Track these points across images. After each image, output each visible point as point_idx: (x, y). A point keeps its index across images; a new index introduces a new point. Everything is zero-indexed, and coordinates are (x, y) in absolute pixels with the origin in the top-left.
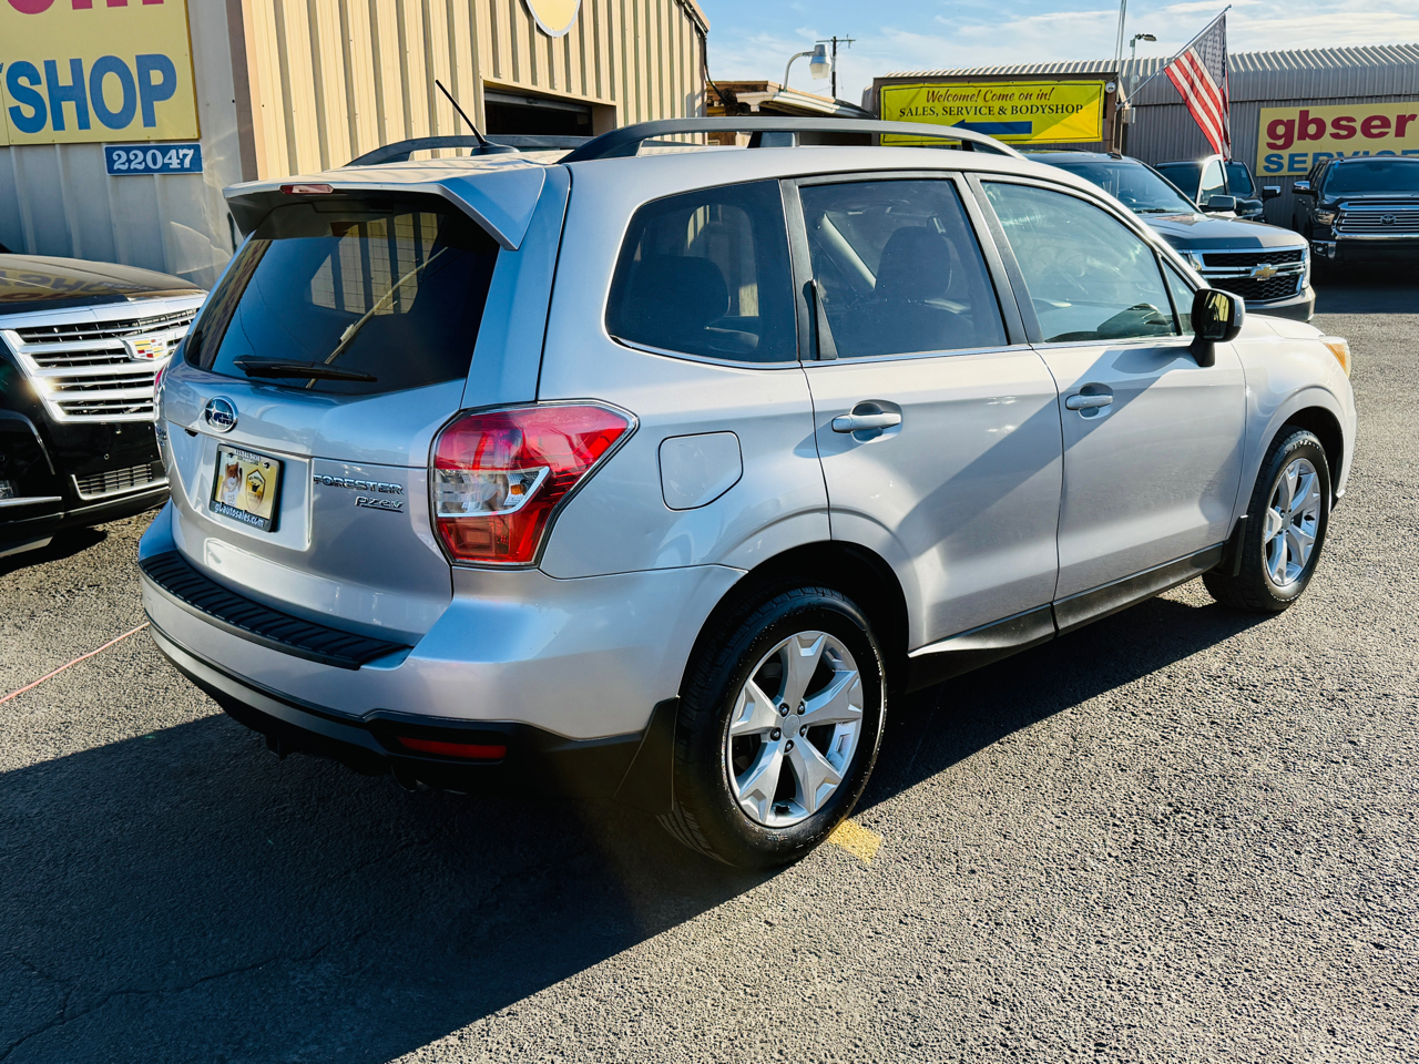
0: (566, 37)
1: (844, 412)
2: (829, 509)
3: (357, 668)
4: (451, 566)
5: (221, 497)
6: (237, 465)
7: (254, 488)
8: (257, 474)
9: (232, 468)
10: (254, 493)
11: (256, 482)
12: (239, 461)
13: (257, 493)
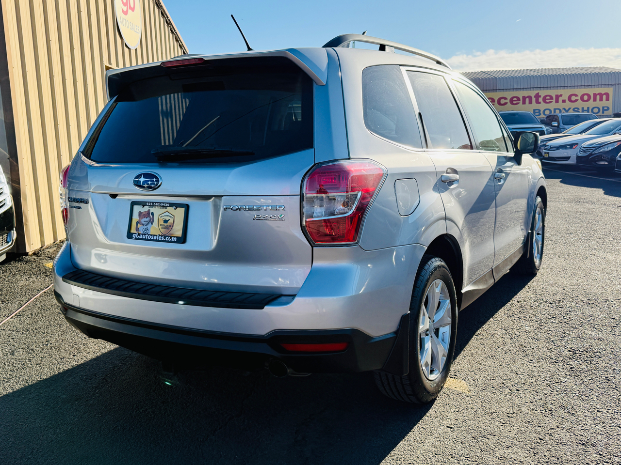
0: (136, 50)
1: (443, 172)
2: (446, 218)
3: (262, 308)
4: (312, 247)
5: (137, 230)
6: (149, 211)
7: (166, 221)
8: (167, 214)
9: (144, 213)
10: (166, 224)
11: (167, 218)
12: (150, 209)
13: (168, 224)
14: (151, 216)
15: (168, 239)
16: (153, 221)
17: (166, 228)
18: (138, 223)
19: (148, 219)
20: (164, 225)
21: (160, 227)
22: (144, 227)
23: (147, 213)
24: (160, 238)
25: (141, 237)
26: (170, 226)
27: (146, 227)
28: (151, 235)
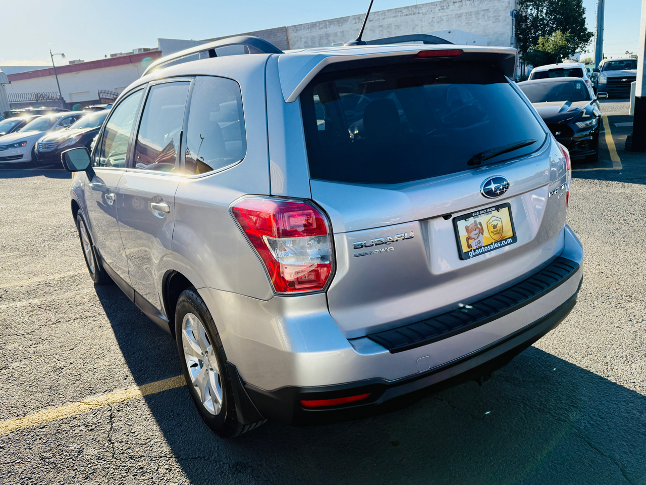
5: (469, 248)
6: (475, 222)
7: (495, 227)
8: (493, 218)
9: (471, 226)
10: (495, 229)
11: (495, 223)
12: (476, 219)
13: (498, 228)
14: (480, 226)
15: (504, 243)
16: (483, 231)
17: (497, 234)
18: (468, 239)
19: (477, 231)
20: (495, 231)
21: (492, 234)
22: (476, 241)
23: (474, 225)
24: (496, 245)
25: (477, 252)
26: (500, 230)
27: (477, 240)
28: (487, 246)
